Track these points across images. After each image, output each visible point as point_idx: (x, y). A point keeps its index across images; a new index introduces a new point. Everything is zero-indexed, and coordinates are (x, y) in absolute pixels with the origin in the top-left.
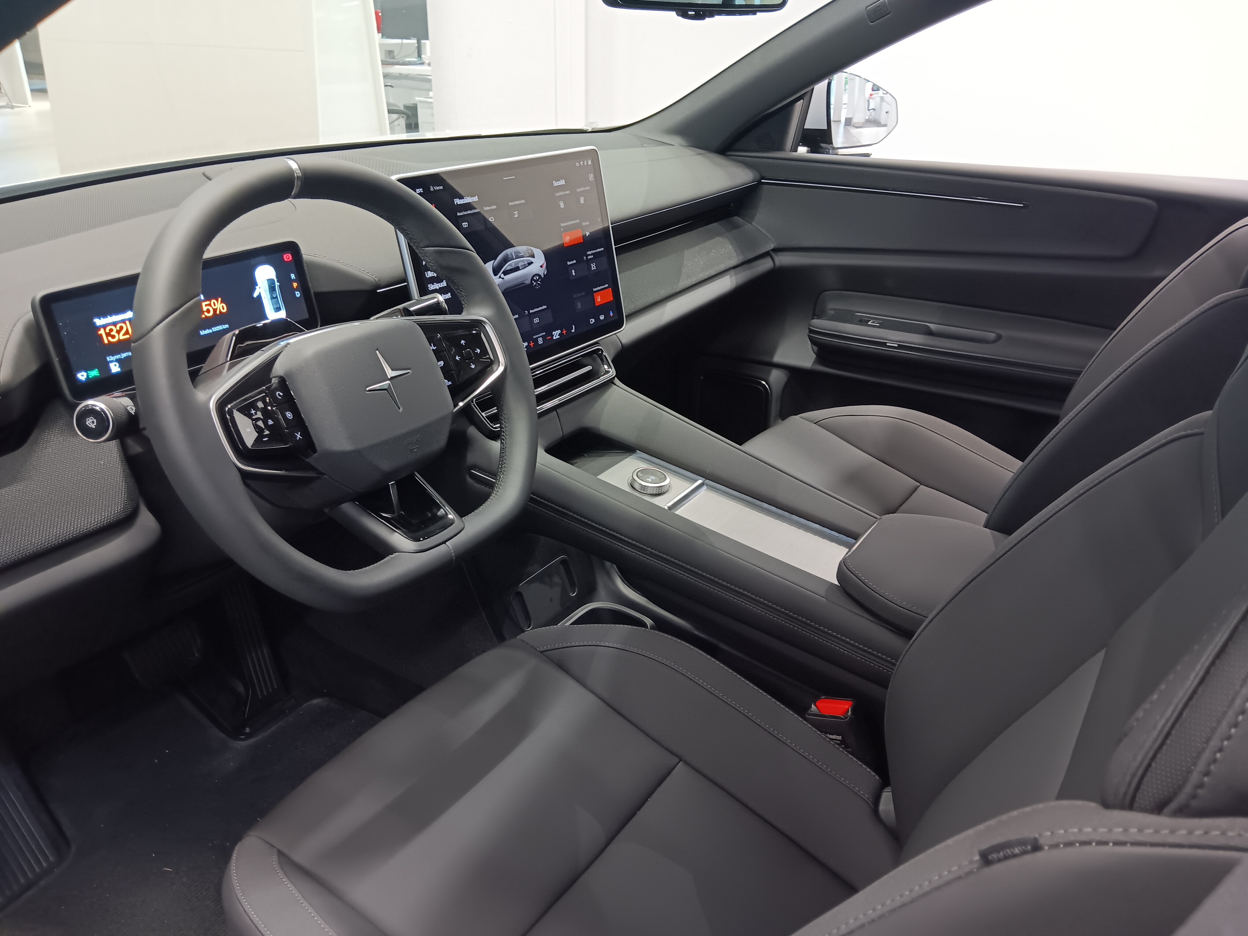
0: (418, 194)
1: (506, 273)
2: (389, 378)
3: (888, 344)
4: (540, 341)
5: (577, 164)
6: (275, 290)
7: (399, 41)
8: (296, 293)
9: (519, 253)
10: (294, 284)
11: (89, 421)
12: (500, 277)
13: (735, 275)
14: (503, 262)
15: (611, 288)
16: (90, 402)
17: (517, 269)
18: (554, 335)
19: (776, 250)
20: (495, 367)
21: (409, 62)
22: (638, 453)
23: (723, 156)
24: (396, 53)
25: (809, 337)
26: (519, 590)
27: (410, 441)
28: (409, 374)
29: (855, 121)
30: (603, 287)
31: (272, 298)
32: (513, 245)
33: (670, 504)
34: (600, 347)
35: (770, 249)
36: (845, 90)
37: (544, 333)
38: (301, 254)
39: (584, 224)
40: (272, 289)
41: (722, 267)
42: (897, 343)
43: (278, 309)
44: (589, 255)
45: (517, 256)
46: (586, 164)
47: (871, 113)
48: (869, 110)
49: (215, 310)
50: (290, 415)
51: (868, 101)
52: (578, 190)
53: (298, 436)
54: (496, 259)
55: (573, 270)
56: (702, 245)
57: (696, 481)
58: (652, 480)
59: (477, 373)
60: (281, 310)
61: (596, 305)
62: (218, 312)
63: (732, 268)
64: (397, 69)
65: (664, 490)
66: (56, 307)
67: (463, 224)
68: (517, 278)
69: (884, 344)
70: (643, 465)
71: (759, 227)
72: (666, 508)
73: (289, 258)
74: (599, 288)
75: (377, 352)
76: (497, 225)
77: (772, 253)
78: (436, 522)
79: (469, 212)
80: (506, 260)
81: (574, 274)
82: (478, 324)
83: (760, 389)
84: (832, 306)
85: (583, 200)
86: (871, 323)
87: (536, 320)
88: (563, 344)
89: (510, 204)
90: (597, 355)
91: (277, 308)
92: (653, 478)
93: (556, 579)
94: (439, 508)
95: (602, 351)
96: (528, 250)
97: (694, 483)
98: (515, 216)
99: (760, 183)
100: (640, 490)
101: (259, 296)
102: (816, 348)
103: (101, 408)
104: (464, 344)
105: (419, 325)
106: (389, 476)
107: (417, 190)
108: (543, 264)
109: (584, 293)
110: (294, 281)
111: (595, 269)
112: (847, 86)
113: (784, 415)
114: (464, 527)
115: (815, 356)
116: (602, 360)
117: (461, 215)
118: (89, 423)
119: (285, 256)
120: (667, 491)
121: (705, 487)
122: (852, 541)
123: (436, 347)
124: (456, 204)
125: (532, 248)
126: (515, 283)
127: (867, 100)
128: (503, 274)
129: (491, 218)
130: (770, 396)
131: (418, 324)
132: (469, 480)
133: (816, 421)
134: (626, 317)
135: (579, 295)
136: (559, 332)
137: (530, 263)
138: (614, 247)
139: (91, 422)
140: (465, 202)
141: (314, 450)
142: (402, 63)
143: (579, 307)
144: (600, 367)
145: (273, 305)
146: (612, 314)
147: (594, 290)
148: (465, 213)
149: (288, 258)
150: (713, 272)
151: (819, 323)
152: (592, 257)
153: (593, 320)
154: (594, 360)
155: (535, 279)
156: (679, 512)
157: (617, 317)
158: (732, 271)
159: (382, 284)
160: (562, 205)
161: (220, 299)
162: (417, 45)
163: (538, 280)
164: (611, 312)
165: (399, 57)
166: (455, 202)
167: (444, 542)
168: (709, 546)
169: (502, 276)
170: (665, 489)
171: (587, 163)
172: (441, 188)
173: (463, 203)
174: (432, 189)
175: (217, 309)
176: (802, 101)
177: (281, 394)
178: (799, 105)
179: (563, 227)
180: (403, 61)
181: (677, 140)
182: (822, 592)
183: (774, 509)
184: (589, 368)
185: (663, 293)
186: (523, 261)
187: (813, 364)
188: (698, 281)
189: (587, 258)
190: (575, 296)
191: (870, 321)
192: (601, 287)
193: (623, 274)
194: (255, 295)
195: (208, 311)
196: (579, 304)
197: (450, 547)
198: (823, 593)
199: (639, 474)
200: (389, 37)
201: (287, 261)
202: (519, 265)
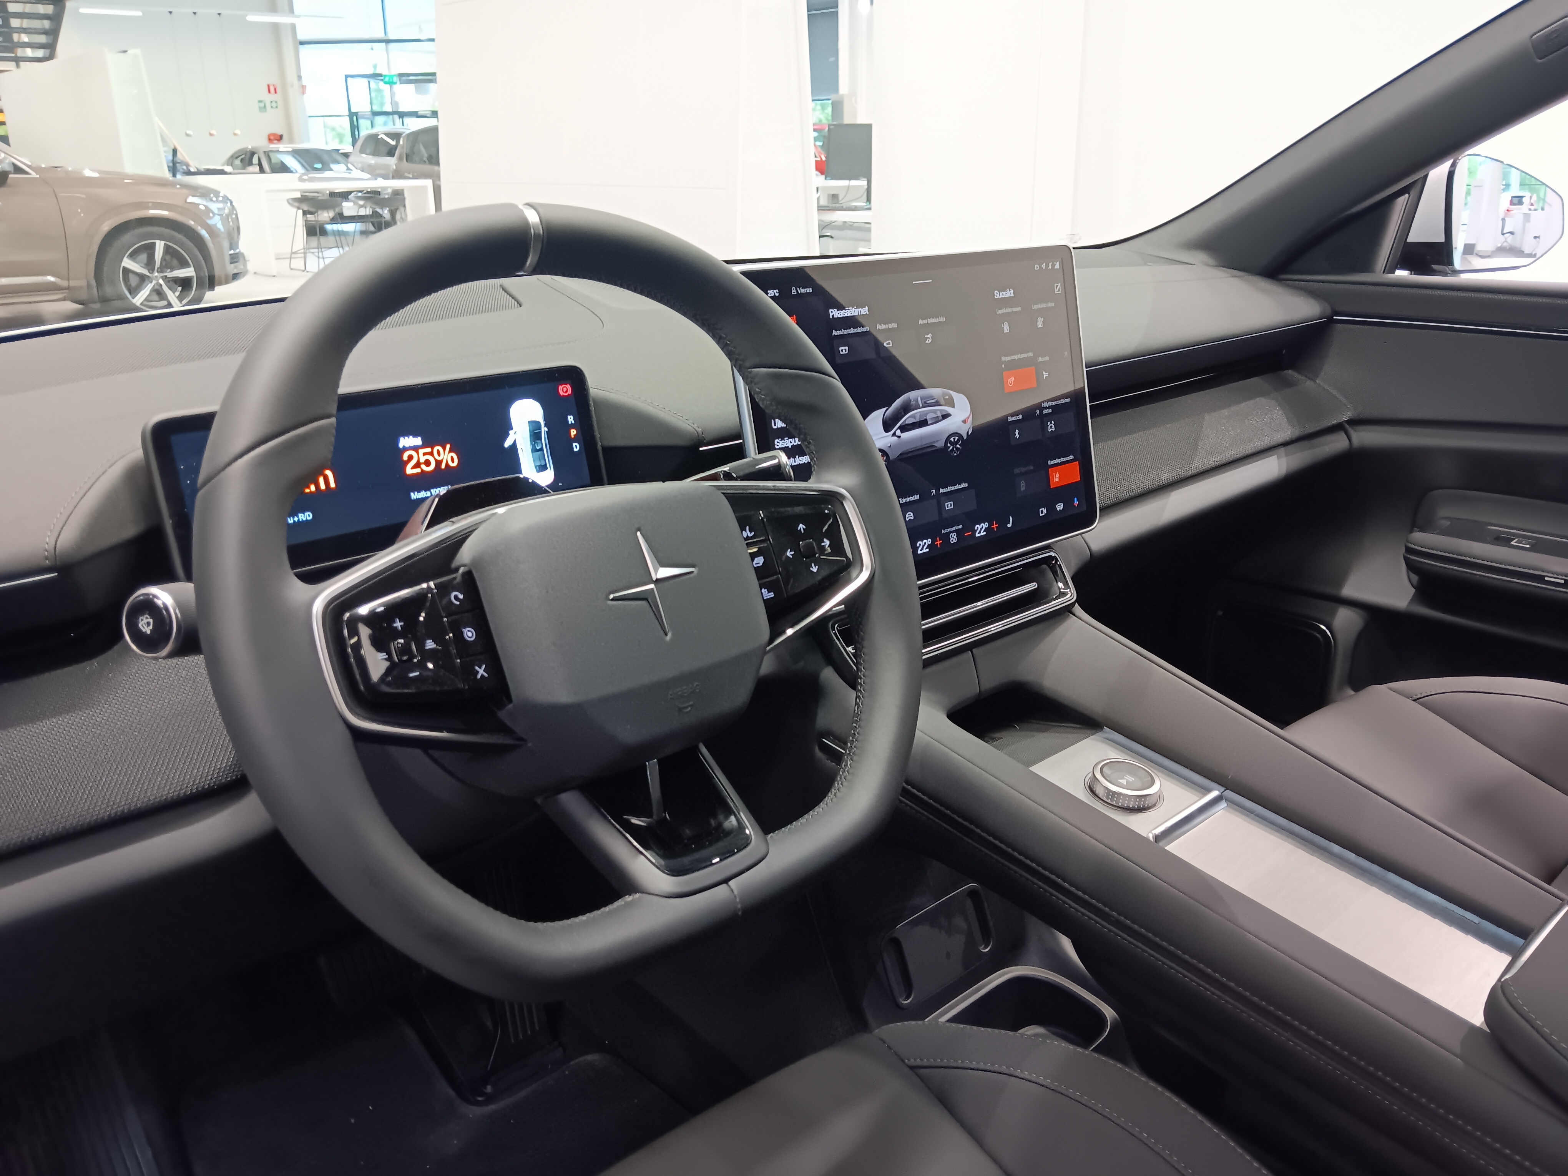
0: (771, 297)
1: (904, 428)
2: (654, 579)
3: (1546, 579)
4: (953, 538)
5: (1037, 267)
6: (540, 439)
7: (845, 183)
8: (574, 444)
9: (931, 397)
10: (572, 431)
11: (143, 622)
12: (894, 434)
13: (1287, 455)
14: (902, 410)
15: (1077, 462)
16: (153, 590)
17: (923, 423)
18: (976, 531)
19: (1354, 422)
20: (854, 573)
21: (856, 207)
22: (1106, 732)
23: (1275, 281)
24: (841, 197)
25: (1405, 558)
26: (895, 935)
27: (680, 693)
28: (691, 575)
29: (1479, 248)
30: (1065, 459)
31: (534, 450)
32: (922, 385)
33: (1158, 831)
34: (1053, 554)
35: (1345, 418)
36: (1466, 204)
37: (961, 527)
38: (588, 386)
39: (1040, 359)
40: (535, 436)
41: (1265, 442)
42: (1564, 577)
43: (542, 468)
44: (1046, 408)
45: (925, 403)
46: (1050, 267)
47: (1506, 239)
48: (1503, 234)
49: (439, 463)
50: (470, 634)
51: (1503, 220)
52: (1035, 307)
53: (481, 671)
54: (889, 405)
55: (1017, 430)
56: (1235, 408)
57: (1208, 791)
58: (1127, 781)
59: (820, 582)
60: (547, 469)
61: (1051, 487)
62: (443, 466)
63: (1281, 445)
64: (839, 216)
65: (1148, 802)
66: (177, 440)
67: (841, 349)
68: (921, 438)
69: (1540, 579)
70: (1114, 754)
71: (1326, 387)
72: (1151, 837)
73: (567, 391)
74: (1057, 461)
75: (639, 533)
76: (896, 352)
77: (1347, 426)
78: (718, 839)
79: (852, 331)
80: (906, 408)
81: (1017, 436)
82: (832, 498)
83: (1317, 637)
84: (1445, 513)
85: (1042, 323)
86: (1515, 542)
87: (949, 505)
88: (994, 546)
89: (921, 322)
90: (1049, 566)
91: (541, 465)
92: (1131, 779)
93: (959, 922)
94: (729, 812)
95: (1057, 560)
96: (944, 394)
97: (1205, 795)
98: (927, 342)
99: (1330, 321)
100: (1105, 799)
101: (514, 446)
102: (1415, 578)
103: (164, 604)
104: (803, 531)
105: (725, 496)
106: (644, 750)
107: (769, 291)
108: (968, 418)
109: (1032, 468)
110: (573, 426)
111: (1054, 430)
112: (1469, 198)
113: (1358, 682)
114: (768, 852)
115: (1413, 590)
116: (1055, 573)
117: (839, 334)
118: (142, 626)
119: (560, 388)
120: (1155, 805)
121: (1223, 804)
122: (1520, 941)
123: (753, 533)
124: (831, 317)
125: (951, 392)
126: (918, 445)
127: (1501, 219)
128: (899, 430)
129: (887, 342)
130: (1333, 649)
131: (723, 493)
132: (818, 754)
133: (1415, 697)
134: (1100, 510)
135: (1023, 470)
136: (985, 525)
137: (946, 416)
138: (1088, 405)
139: (146, 624)
140: (846, 315)
141: (510, 700)
142: (846, 207)
143: (1023, 489)
144: (1051, 586)
145: (534, 461)
146: (1076, 503)
147: (1051, 463)
148: (846, 332)
149: (565, 390)
150: (1250, 449)
151: (1422, 539)
152: (1050, 411)
153: (1045, 511)
154: (1043, 572)
155: (953, 440)
156: (1174, 847)
157: (1084, 508)
158: (1282, 450)
159: (708, 437)
160: (1006, 329)
161: (448, 446)
162: (866, 187)
163: (957, 443)
164: (1076, 499)
165: (843, 201)
166: (831, 314)
167: (726, 881)
168: (1228, 923)
169: (898, 433)
170: (1151, 801)
171: (1053, 265)
172: (810, 290)
173: (842, 316)
174: (794, 292)
175: (441, 461)
176: (1407, 195)
177: (461, 596)
178: (1402, 201)
179: (1004, 362)
180: (848, 206)
181: (1200, 258)
182: (1455, 1041)
183: (1352, 856)
184: (1033, 586)
185: (1166, 476)
186: (935, 412)
187: (1410, 603)
188: (1224, 461)
189: (1041, 412)
190: (1017, 471)
191: (1515, 539)
192: (1062, 460)
193: (1102, 445)
194: (508, 443)
195: (427, 463)
196: (1023, 483)
197: (736, 893)
198: (1457, 1047)
199: (1105, 769)
200: (834, 178)
201: (563, 395)
202: (928, 417)
